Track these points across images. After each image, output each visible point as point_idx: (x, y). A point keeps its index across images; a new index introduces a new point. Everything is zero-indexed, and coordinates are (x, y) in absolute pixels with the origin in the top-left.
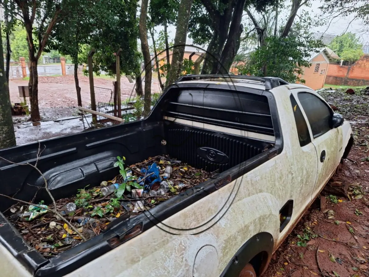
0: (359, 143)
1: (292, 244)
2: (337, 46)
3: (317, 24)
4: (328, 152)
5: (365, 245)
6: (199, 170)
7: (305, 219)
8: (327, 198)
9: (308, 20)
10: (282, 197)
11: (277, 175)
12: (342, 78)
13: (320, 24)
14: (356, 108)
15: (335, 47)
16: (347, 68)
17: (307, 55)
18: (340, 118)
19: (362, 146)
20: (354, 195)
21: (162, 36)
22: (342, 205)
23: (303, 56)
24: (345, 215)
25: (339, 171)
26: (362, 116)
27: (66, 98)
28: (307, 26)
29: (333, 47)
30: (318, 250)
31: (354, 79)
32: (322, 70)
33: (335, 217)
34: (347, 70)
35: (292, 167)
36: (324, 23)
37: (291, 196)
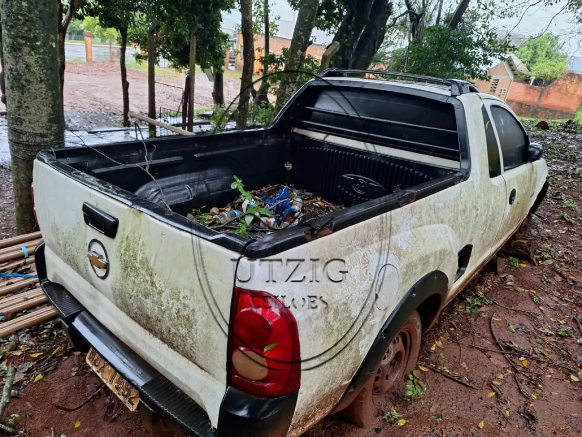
0: (553, 196)
1: (460, 308)
2: (528, 53)
3: (503, 15)
4: (518, 192)
5: (553, 317)
6: (338, 207)
7: (475, 283)
8: (505, 261)
9: (490, 6)
10: (462, 236)
11: (461, 207)
12: (529, 106)
13: (509, 14)
14: (550, 148)
15: (525, 54)
16: (540, 90)
17: (486, 62)
18: (538, 149)
19: (556, 199)
20: (543, 259)
21: (259, 9)
22: (525, 270)
23: (479, 62)
24: (528, 282)
25: (524, 227)
26: (559, 160)
27: (95, 99)
28: (488, 15)
29: (523, 54)
30: (494, 318)
31: (547, 109)
32: (501, 90)
33: (515, 283)
34: (539, 94)
35: (478, 200)
36: (514, 14)
37: (471, 240)
